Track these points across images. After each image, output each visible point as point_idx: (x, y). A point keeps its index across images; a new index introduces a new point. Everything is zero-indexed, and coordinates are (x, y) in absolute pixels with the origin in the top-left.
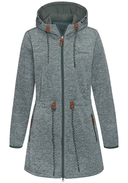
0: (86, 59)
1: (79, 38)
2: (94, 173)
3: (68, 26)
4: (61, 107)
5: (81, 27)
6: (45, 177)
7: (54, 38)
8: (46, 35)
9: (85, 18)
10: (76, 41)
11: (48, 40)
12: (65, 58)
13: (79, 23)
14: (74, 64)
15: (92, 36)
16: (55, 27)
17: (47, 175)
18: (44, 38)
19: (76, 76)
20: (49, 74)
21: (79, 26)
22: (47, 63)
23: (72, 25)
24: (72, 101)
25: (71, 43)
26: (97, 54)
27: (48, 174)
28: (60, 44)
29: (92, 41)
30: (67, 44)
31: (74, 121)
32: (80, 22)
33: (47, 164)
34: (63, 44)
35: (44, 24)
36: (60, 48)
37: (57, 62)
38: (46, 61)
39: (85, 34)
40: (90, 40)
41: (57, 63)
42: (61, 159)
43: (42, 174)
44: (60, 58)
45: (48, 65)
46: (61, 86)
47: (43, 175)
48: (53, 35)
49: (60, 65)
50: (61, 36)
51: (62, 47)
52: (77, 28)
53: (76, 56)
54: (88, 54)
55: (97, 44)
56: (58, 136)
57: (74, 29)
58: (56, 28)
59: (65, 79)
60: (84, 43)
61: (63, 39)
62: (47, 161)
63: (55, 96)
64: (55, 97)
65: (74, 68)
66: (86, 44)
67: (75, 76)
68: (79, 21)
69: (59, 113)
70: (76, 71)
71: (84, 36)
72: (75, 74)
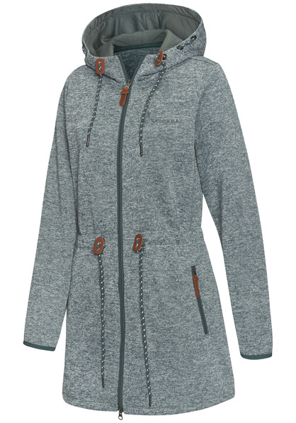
0: (175, 135)
1: (167, 86)
2: (193, 406)
3: (144, 58)
4: (117, 249)
6: (82, 406)
8: (97, 80)
12: (126, 133)
14: (139, 148)
15: (196, 81)
16: (117, 61)
17: (86, 401)
19: (145, 176)
20: (90, 171)
24: (139, 233)
27: (88, 399)
28: (121, 101)
29: (193, 92)
31: (145, 282)
32: (176, 47)
33: (89, 376)
34: (127, 102)
36: (120, 110)
37: (109, 144)
39: (183, 75)
40: (190, 89)
41: (107, 147)
42: (116, 368)
43: (77, 399)
44: (117, 134)
46: (115, 199)
47: (77, 401)
49: (116, 150)
50: (127, 82)
54: (178, 124)
56: (112, 316)
58: (118, 64)
59: (124, 184)
60: (174, 97)
62: (91, 369)
63: (101, 221)
64: (101, 224)
65: (139, 158)
66: (176, 100)
67: (142, 176)
69: (111, 261)
70: (146, 164)
71: (179, 81)
72: (143, 172)
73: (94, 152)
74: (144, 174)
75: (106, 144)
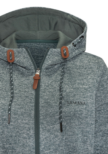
0: (83, 115)
1: (70, 74)
3: (48, 51)
5: (74, 53)
7: (22, 74)
8: (8, 67)
9: (80, 38)
10: (65, 79)
11: (11, 77)
12: (42, 112)
13: (70, 46)
14: (59, 125)
15: (93, 71)
16: (25, 53)
18: (3, 73)
19: (63, 148)
20: (11, 144)
21: (70, 51)
22: (6, 123)
23: (55, 50)
25: (54, 83)
26: (102, 105)
28: (33, 85)
29: (93, 79)
30: (47, 84)
32: (71, 44)
34: (39, 86)
35: (3, 47)
36: (33, 92)
37: (27, 121)
38: (5, 119)
39: (80, 66)
40: (89, 77)
41: (26, 124)
44: (33, 112)
45: (9, 126)
48: (20, 68)
49: (33, 126)
50: (36, 70)
51: (37, 90)
52: (65, 55)
53: (63, 110)
54: (85, 106)
55: (103, 86)
57: (60, 58)
58: (26, 55)
60: (79, 84)
61: (40, 76)
65: (59, 134)
66: (81, 86)
67: (61, 148)
68: (70, 42)
70: (64, 138)
71: (79, 71)
72: (61, 145)
73: (14, 128)
74: (62, 146)
75: (25, 122)
